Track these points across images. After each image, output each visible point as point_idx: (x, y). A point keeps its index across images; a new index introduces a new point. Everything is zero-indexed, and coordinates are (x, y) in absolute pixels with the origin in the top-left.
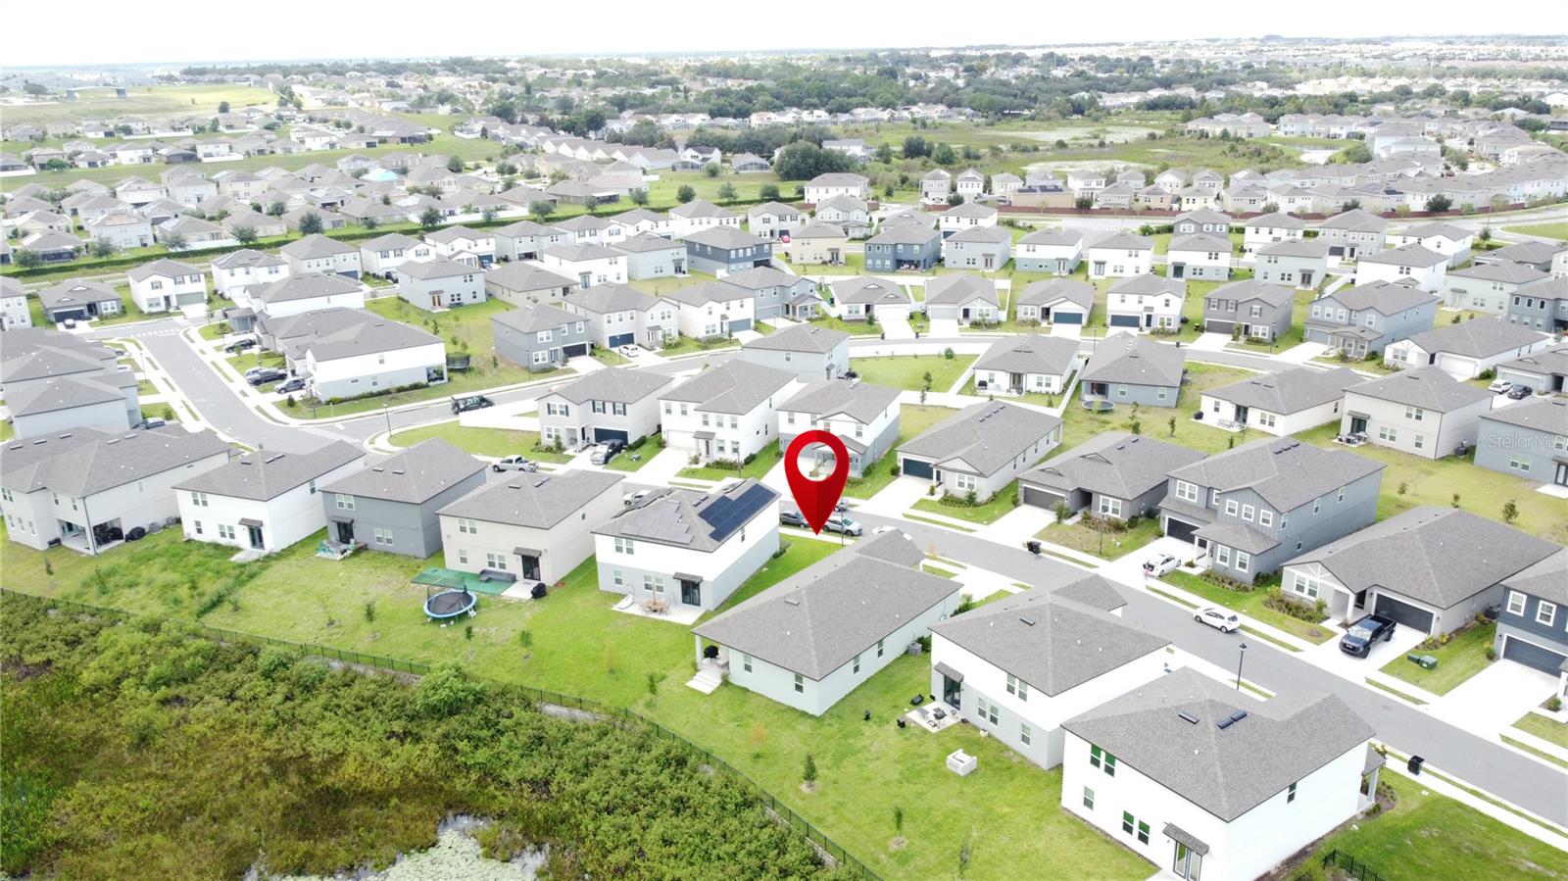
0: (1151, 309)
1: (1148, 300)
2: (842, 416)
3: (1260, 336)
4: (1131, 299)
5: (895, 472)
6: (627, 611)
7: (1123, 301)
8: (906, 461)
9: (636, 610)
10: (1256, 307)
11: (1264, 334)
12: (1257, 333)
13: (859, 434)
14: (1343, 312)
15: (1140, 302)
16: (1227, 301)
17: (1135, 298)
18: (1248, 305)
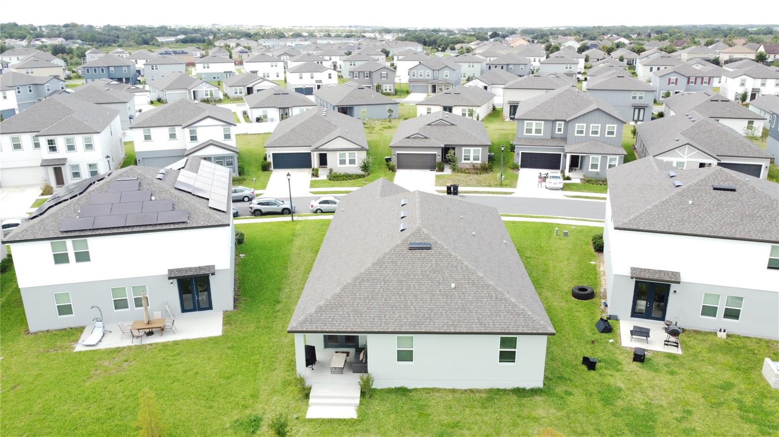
0: (321, 81)
1: (318, 76)
2: (209, 121)
3: (388, 91)
4: (307, 76)
5: (265, 168)
6: (103, 346)
7: (301, 78)
8: (275, 156)
9: (116, 341)
10: (384, 73)
11: (390, 90)
12: (386, 90)
13: (227, 136)
14: (430, 72)
15: (312, 78)
16: (364, 72)
17: (308, 75)
18: (378, 73)
